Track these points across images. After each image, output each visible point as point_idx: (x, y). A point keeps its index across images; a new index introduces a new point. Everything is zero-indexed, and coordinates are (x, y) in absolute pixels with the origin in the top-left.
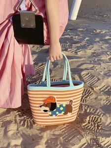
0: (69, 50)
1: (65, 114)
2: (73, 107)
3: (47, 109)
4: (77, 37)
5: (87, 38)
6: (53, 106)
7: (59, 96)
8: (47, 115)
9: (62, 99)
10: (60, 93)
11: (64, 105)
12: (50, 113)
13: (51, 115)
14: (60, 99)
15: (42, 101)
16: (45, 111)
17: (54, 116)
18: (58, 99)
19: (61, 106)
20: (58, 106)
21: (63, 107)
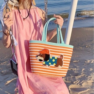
0: (74, 82)
1: (57, 66)
2: (63, 62)
3: (42, 59)
4: (75, 69)
5: (83, 69)
6: (47, 57)
7: (52, 50)
8: (42, 64)
9: (54, 53)
10: (53, 47)
11: (56, 58)
12: (44, 63)
13: (45, 65)
14: (53, 53)
15: (39, 52)
16: (40, 60)
17: (47, 67)
18: (51, 52)
19: (53, 58)
20: (51, 58)
21: (55, 59)
